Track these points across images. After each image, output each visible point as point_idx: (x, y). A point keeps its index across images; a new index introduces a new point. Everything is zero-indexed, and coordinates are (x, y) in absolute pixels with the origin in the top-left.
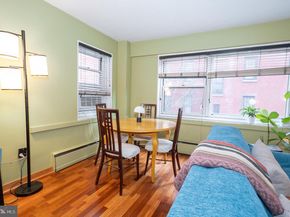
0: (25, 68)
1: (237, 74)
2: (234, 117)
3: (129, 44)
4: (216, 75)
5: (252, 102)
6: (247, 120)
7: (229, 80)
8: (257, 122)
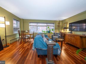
0: (5, 24)
1: (41, 26)
2: (41, 32)
3: (23, 19)
4: (38, 26)
5: (43, 30)
6: (42, 32)
7: (40, 27)
8: (43, 32)
